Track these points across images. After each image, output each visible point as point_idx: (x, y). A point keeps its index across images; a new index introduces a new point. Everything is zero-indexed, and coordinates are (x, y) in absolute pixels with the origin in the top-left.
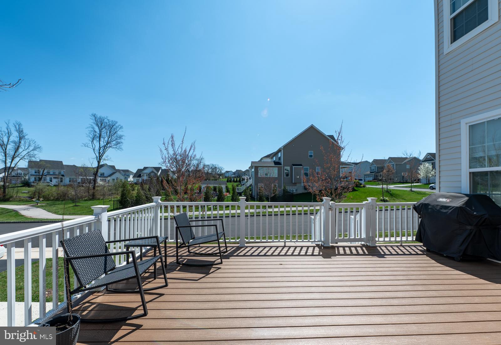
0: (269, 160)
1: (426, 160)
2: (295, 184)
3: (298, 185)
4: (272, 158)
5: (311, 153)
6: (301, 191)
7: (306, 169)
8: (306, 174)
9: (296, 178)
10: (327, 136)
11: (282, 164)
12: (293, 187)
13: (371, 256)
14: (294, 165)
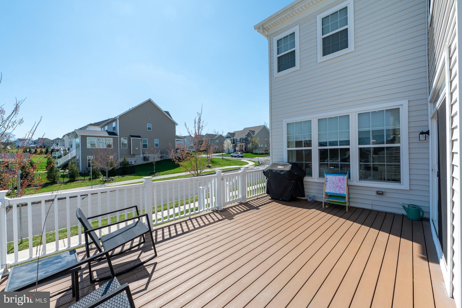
0: (98, 129)
1: (227, 137)
2: (134, 155)
3: (137, 156)
4: (103, 127)
5: (149, 125)
6: (140, 162)
7: (145, 141)
8: (145, 146)
9: (134, 149)
10: (164, 111)
11: (118, 135)
12: (132, 158)
13: (252, 210)
14: (132, 136)
